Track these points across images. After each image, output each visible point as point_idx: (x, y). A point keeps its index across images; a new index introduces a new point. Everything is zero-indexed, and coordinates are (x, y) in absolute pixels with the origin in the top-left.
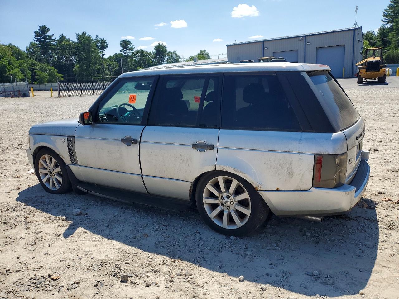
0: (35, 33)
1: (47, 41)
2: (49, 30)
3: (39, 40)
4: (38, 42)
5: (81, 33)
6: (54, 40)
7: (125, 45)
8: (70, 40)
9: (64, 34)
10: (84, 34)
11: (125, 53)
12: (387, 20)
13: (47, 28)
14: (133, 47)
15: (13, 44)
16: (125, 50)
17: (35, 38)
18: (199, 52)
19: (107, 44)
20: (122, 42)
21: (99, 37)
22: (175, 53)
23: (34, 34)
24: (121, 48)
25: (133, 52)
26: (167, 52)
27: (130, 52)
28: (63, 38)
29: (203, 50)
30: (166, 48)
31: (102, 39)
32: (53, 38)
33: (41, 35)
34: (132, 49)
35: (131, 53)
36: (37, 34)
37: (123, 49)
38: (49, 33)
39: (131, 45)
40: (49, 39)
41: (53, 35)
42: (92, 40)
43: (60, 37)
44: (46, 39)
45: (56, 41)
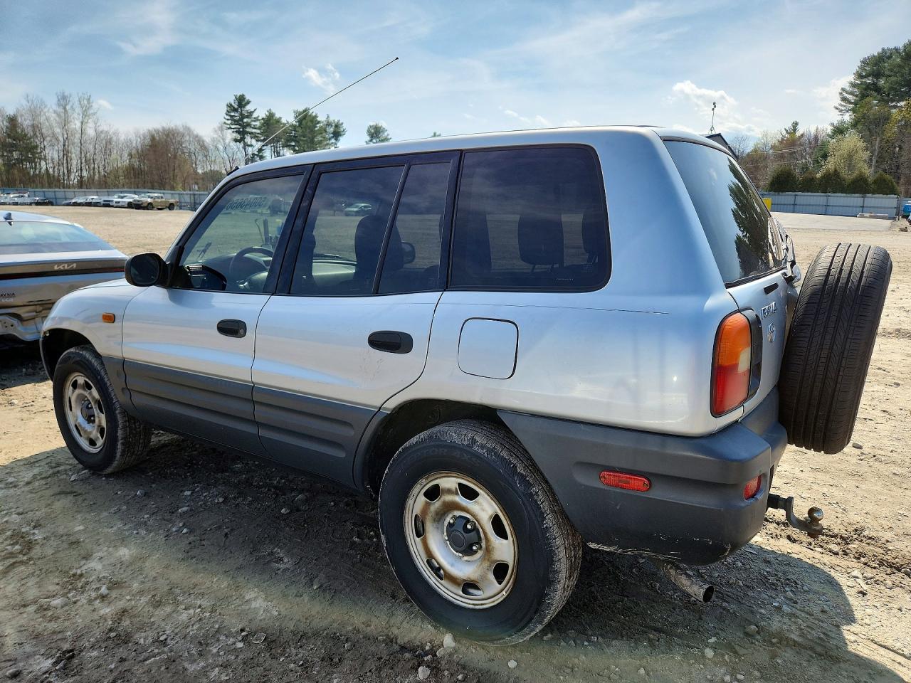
0: (227, 105)
1: (245, 120)
2: (248, 102)
3: (232, 118)
4: (230, 122)
5: (301, 109)
6: (256, 119)
7: (375, 133)
8: (282, 120)
9: (273, 111)
10: (306, 111)
12: (845, 106)
13: (247, 99)
14: (389, 137)
16: (374, 141)
17: (227, 114)
19: (344, 130)
20: (371, 127)
21: (331, 119)
23: (225, 109)
24: (368, 138)
28: (271, 115)
31: (336, 121)
32: (255, 115)
33: (235, 110)
34: (386, 139)
36: (231, 108)
37: (371, 141)
38: (249, 108)
39: (386, 134)
40: (247, 117)
41: (255, 110)
42: (319, 122)
43: (267, 114)
44: (243, 116)
45: (259, 120)
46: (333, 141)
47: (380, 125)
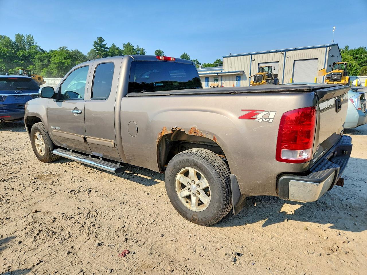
1: (102, 48)
3: (97, 48)
4: (95, 49)
5: (126, 44)
6: (107, 48)
8: (119, 48)
9: (115, 44)
10: (129, 44)
13: (103, 39)
15: (78, 50)
17: (95, 47)
18: (215, 61)
19: (145, 52)
20: (156, 51)
21: (139, 47)
22: (197, 60)
23: (93, 43)
26: (190, 60)
28: (114, 46)
29: (218, 59)
30: (189, 57)
32: (106, 46)
33: (98, 44)
36: (96, 43)
39: (163, 54)
41: (106, 44)
42: (134, 49)
43: (112, 46)
45: (108, 48)
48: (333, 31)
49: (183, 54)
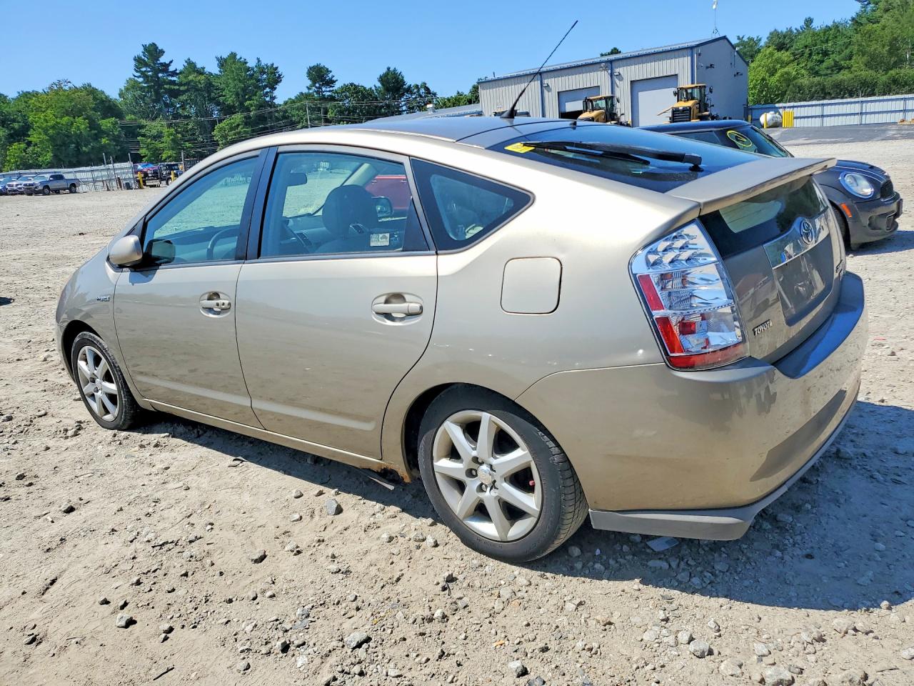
0: (135, 60)
1: (160, 75)
2: (162, 52)
3: (144, 75)
4: (141, 80)
5: (225, 55)
6: (174, 73)
7: (319, 75)
8: (205, 70)
9: (193, 60)
10: (233, 55)
11: (318, 92)
13: (160, 48)
14: (334, 79)
15: (93, 85)
16: (317, 85)
17: (137, 71)
19: (280, 75)
20: (310, 68)
22: (424, 86)
24: (309, 83)
25: (334, 88)
26: (406, 87)
27: (328, 89)
28: (191, 66)
30: (403, 77)
31: (269, 64)
32: (171, 69)
33: (146, 65)
34: (331, 82)
35: (330, 91)
37: (313, 85)
38: (163, 60)
39: (330, 75)
40: (162, 71)
41: (171, 62)
42: (248, 69)
43: (186, 64)
44: (156, 71)
45: (177, 74)
46: (268, 90)
47: (322, 65)
48: (714, 7)
49: (385, 70)
